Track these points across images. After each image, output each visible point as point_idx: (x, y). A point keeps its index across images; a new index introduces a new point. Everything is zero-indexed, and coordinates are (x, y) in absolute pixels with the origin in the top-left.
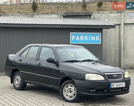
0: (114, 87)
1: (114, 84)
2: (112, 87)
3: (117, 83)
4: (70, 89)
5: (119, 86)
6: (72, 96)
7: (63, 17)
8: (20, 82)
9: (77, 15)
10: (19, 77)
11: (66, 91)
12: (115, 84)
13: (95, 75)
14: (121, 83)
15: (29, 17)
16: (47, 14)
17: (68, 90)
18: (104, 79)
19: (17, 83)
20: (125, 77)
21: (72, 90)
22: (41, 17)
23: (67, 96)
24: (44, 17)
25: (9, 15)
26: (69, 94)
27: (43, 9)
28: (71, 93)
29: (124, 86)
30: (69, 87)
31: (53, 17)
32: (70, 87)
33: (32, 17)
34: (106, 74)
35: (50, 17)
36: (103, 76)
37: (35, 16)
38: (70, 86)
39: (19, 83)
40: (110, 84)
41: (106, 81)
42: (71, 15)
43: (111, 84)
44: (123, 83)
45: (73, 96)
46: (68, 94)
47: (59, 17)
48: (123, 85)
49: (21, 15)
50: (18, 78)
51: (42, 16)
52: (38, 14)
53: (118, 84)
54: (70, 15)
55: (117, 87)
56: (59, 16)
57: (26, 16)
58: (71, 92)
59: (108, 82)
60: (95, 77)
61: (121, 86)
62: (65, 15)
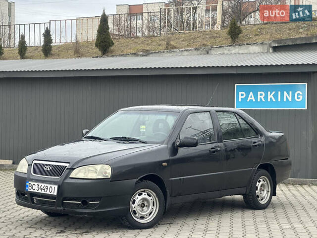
0: (32, 190)
2: (29, 190)
3: (40, 184)
5: (43, 192)
12: (36, 184)
14: (49, 186)
18: (26, 172)
22: (226, 52)
24: (233, 52)
25: (164, 52)
29: (56, 194)
35: (246, 51)
37: (213, 52)
43: (27, 184)
44: (53, 186)
48: (53, 190)
51: (229, 51)
52: (220, 47)
55: (40, 191)
56: (266, 48)
57: (195, 53)
61: (48, 192)
62: (276, 45)
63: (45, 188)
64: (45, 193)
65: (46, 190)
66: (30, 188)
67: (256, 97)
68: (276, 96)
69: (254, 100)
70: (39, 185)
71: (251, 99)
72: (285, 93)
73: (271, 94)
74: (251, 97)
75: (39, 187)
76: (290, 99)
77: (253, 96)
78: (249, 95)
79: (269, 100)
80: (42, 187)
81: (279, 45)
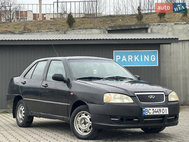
0: (148, 114)
1: (148, 109)
2: (146, 114)
3: (155, 109)
4: (84, 119)
5: (157, 113)
6: (87, 130)
7: (108, 33)
8: (23, 115)
9: (127, 28)
10: (22, 108)
11: (79, 122)
12: (151, 109)
13: (119, 95)
14: (161, 109)
15: (60, 34)
16: (86, 29)
17: (81, 120)
18: (133, 102)
19: (20, 117)
20: (169, 100)
21: (86, 121)
22: (77, 33)
23: (80, 130)
25: (34, 32)
26: (83, 127)
27: (82, 24)
28: (86, 125)
29: (167, 113)
30: (82, 117)
31: (93, 33)
32: (84, 116)
33: (65, 33)
34: (136, 94)
35: (90, 32)
36: (131, 97)
38: (84, 114)
39: (23, 117)
40: (141, 109)
41: (135, 105)
42: (119, 29)
43: (144, 110)
44: (165, 108)
45: (89, 129)
46: (81, 127)
47: (103, 33)
48: (165, 111)
49: (50, 31)
50: (21, 110)
51: (79, 32)
52: (72, 30)
53: (157, 109)
54: (117, 29)
55: (155, 114)
56: (102, 31)
57: (57, 32)
58: (85, 123)
59: (139, 107)
60: (118, 99)
61: (161, 113)
62: (111, 29)
63: (158, 110)
64: (159, 114)
65: (159, 112)
66: (147, 112)
67: (127, 59)
68: (139, 58)
69: (126, 61)
70: (153, 109)
71: (124, 60)
72: (145, 56)
73: (136, 57)
74: (124, 59)
75: (154, 111)
76: (148, 60)
77: (125, 58)
78: (123, 57)
79: (135, 61)
80: (156, 110)
81: (112, 29)
